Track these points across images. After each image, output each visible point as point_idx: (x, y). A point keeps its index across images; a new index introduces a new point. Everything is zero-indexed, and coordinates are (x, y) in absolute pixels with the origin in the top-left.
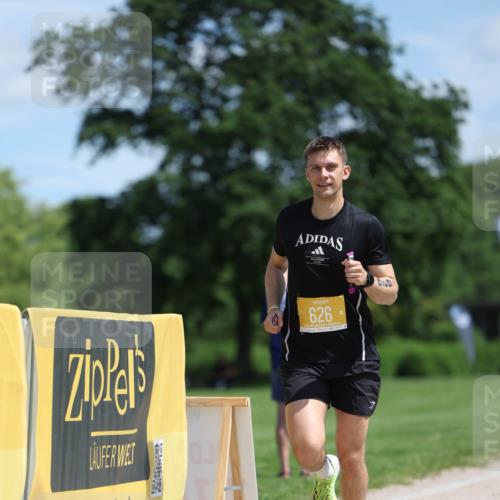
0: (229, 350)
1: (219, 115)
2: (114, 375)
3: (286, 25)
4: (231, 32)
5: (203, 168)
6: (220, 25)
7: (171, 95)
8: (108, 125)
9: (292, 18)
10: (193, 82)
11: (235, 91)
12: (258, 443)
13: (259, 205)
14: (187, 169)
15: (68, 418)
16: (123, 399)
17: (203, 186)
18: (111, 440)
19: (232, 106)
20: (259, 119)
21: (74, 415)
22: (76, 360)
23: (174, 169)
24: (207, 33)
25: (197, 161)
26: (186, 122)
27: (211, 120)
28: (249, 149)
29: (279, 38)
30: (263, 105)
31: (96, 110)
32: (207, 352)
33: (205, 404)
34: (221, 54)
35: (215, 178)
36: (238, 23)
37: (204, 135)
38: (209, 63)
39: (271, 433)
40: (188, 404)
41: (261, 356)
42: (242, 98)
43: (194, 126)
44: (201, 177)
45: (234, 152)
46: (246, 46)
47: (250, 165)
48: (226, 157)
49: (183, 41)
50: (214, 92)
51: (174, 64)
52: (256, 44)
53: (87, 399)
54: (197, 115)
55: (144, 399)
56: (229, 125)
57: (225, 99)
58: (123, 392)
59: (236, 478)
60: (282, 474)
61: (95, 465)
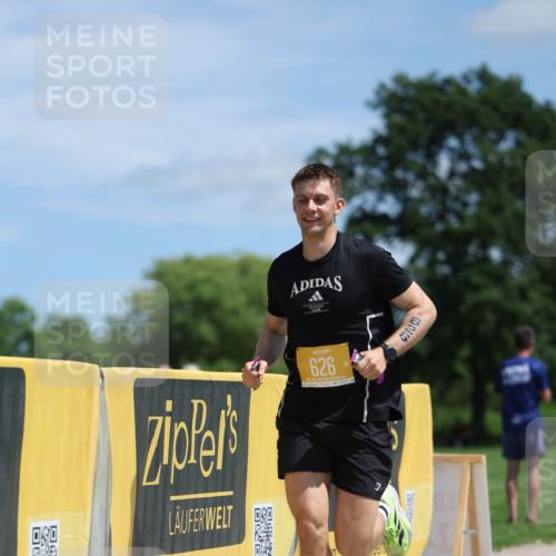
0: (466, 415)
1: (460, 217)
3: (518, 143)
4: (472, 148)
5: (448, 261)
6: (462, 142)
7: (420, 201)
8: (368, 226)
9: (523, 137)
10: (439, 191)
11: (473, 198)
12: (491, 493)
13: (493, 294)
14: (432, 263)
17: (446, 277)
19: (471, 211)
20: (495, 222)
23: (421, 263)
24: (452, 150)
25: (441, 256)
26: (433, 224)
27: (454, 222)
28: (485, 246)
29: (512, 153)
30: (497, 209)
31: (358, 215)
32: (448, 417)
33: (446, 460)
34: (462, 167)
35: (456, 270)
36: (477, 140)
37: (448, 235)
38: (452, 174)
39: (501, 485)
40: (435, 460)
41: (493, 420)
42: (480, 204)
43: (439, 227)
44: (444, 270)
45: (473, 249)
46: (484, 160)
47: (486, 259)
48: (466, 254)
49: (431, 157)
50: (456, 199)
51: (423, 174)
52: (492, 158)
54: (442, 217)
55: (396, 455)
56: (469, 226)
57: (466, 205)
59: (473, 523)
60: (510, 520)
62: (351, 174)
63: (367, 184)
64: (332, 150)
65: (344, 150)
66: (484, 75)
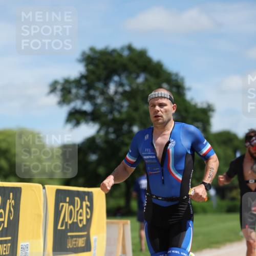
0: (122, 202)
1: (120, 112)
2: (78, 212)
3: (146, 80)
4: (125, 81)
5: (114, 132)
6: (120, 78)
7: (101, 105)
8: (78, 116)
9: (148, 77)
10: (110, 100)
11: (126, 104)
12: (133, 238)
14: (107, 133)
15: (59, 227)
16: (81, 221)
17: (113, 140)
18: (76, 236)
19: (124, 110)
20: (135, 115)
21: (62, 226)
22: (63, 206)
23: (102, 133)
24: (116, 82)
25: (111, 130)
26: (107, 115)
27: (117, 115)
28: (131, 125)
29: (143, 84)
30: (136, 109)
31: (73, 111)
32: (114, 203)
33: (112, 223)
34: (120, 90)
35: (118, 136)
36: (127, 77)
37: (114, 121)
38: (116, 93)
39: (137, 234)
40: (107, 223)
41: (134, 205)
42: (129, 106)
43: (110, 117)
44: (112, 136)
45: (125, 127)
46: (130, 85)
47: (131, 132)
48: (122, 129)
49: (106, 85)
50: (118, 104)
51: (103, 93)
52: (134, 86)
53: (66, 220)
54: (111, 112)
55: (89, 221)
56: (124, 116)
57: (122, 107)
58: (81, 218)
59: (124, 252)
60: (141, 250)
61: (69, 246)
62: (69, 92)
63: (77, 97)
64: (61, 81)
65: (67, 81)
66: (130, 48)
